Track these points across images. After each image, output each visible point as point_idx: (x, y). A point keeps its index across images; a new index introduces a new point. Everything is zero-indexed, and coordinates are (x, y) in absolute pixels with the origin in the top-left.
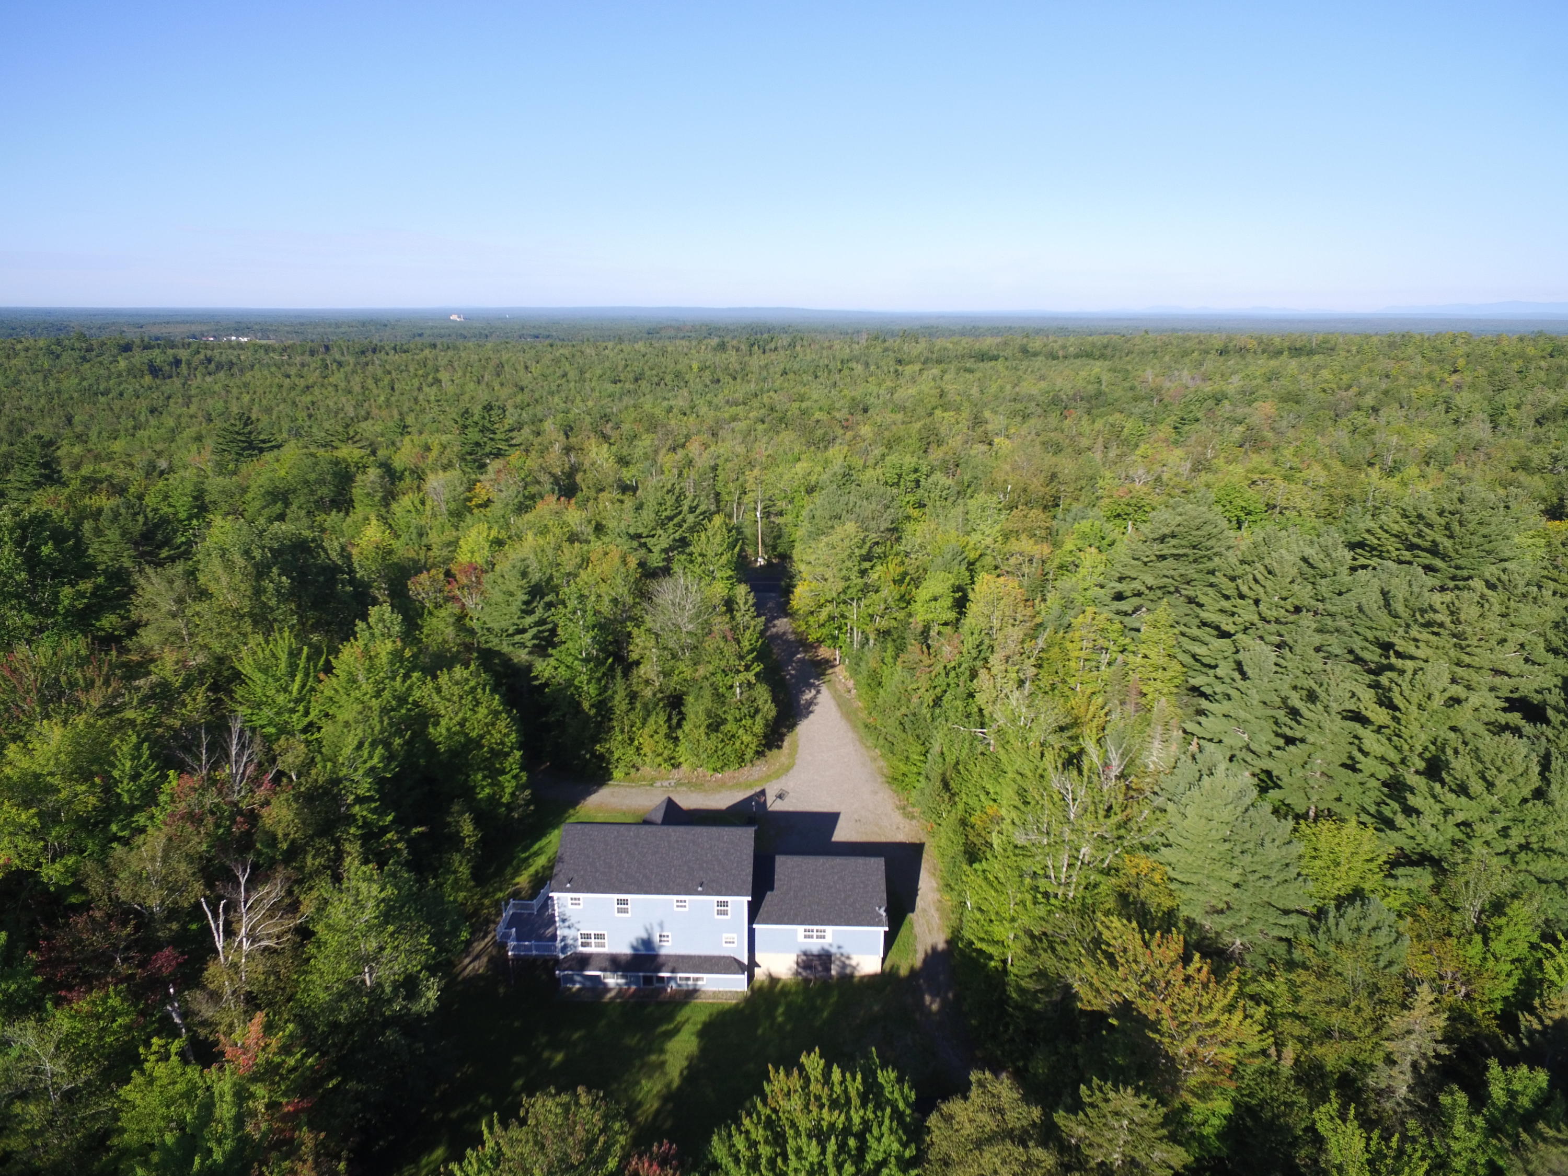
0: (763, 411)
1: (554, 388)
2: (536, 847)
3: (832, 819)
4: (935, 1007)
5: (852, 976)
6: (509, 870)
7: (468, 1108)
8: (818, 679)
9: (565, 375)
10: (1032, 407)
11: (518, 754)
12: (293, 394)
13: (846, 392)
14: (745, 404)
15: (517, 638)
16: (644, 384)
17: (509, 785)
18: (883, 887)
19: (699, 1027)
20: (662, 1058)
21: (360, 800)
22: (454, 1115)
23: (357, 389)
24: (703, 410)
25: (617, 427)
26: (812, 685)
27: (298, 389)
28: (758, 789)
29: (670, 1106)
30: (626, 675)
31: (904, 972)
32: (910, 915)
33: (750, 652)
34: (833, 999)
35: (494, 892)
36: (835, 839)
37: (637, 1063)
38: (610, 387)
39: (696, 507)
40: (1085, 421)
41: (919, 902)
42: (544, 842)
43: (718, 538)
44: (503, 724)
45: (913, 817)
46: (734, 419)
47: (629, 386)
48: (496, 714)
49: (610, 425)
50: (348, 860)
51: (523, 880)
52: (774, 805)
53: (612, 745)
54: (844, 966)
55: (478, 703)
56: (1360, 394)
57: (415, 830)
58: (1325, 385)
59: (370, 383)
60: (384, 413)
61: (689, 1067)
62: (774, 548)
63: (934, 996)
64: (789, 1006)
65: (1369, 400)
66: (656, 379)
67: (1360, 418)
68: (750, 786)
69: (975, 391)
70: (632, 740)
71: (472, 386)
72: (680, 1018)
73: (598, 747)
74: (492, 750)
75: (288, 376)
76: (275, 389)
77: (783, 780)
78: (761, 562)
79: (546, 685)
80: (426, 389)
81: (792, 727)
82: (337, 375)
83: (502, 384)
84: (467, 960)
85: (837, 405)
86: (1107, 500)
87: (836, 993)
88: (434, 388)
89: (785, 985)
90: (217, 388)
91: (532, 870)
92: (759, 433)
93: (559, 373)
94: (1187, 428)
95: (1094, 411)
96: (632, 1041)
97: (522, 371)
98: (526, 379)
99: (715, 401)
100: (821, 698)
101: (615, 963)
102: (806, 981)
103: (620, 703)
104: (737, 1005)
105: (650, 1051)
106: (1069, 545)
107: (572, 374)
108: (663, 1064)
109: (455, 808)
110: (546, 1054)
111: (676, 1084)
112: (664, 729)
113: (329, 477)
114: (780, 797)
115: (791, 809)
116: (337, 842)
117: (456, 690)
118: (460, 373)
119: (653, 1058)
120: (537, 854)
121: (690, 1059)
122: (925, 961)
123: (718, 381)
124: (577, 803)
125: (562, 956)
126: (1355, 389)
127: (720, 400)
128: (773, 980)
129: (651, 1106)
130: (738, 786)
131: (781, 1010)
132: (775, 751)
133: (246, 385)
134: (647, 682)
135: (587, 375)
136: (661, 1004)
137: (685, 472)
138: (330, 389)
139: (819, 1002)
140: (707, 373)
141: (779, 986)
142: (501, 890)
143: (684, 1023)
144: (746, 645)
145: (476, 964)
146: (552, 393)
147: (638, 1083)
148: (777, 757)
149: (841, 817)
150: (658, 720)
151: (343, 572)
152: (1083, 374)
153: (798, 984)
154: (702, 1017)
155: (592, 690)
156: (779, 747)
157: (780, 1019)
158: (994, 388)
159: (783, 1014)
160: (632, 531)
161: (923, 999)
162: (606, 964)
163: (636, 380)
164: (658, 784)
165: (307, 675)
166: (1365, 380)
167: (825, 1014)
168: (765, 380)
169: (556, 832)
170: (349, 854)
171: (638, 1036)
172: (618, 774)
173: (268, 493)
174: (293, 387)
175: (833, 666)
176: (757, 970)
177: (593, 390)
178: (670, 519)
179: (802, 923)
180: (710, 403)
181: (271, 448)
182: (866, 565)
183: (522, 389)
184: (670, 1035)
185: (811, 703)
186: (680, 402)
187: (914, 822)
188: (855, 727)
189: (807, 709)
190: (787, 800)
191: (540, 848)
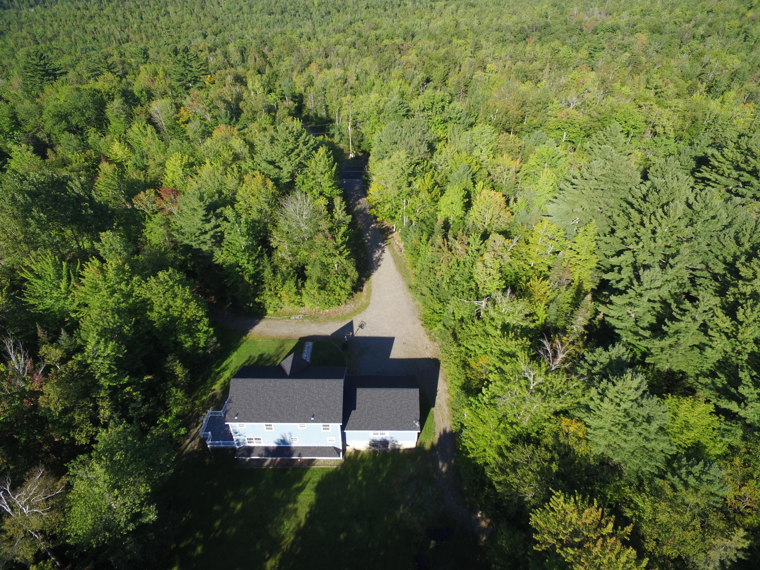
0: (355, 37)
1: (235, 18)
2: (224, 364)
3: (389, 342)
4: (444, 469)
5: (399, 449)
6: (209, 381)
7: (190, 541)
8: (383, 242)
9: (241, 9)
10: (509, 36)
11: (206, 320)
12: (83, 22)
13: (402, 22)
14: (344, 31)
15: (202, 238)
16: (286, 15)
17: (202, 339)
18: (418, 407)
19: (316, 485)
20: (295, 506)
21: (103, 375)
22: (182, 545)
23: (120, 18)
24: (320, 36)
25: (271, 50)
26: (380, 247)
27: (86, 18)
28: (348, 321)
29: (300, 538)
30: (270, 255)
31: (427, 446)
32: (432, 409)
33: (342, 245)
34: (389, 464)
35: (202, 396)
36: (391, 357)
37: (282, 510)
38: (267, 18)
39: (308, 141)
40: (538, 48)
41: (438, 400)
42: (229, 360)
43: (322, 163)
44: (193, 305)
45: (435, 340)
46: (338, 43)
47: (279, 17)
48: (187, 301)
49: (267, 48)
50: (102, 411)
51: (217, 387)
52: (359, 333)
53: (266, 297)
54: (394, 445)
55: (176, 296)
56: (695, 26)
57: (146, 378)
58: (676, 20)
59: (128, 14)
60: (137, 37)
62: (359, 147)
63: (444, 461)
64: (365, 469)
65: (701, 31)
66: (293, 12)
67: (694, 44)
68: (345, 319)
69: (475, 23)
70: (276, 294)
71: (187, 16)
72: (305, 479)
73: (257, 299)
74: (188, 320)
75: (79, 9)
76: (72, 18)
77: (363, 314)
78: (352, 156)
79: (223, 263)
80: (161, 18)
81: (368, 276)
82: (108, 9)
83: (205, 15)
84: (188, 441)
85: (397, 32)
86: (553, 119)
87: (390, 460)
88: (166, 17)
89: (363, 454)
90: (37, 17)
91: (222, 380)
92: (352, 55)
93: (238, 7)
94: (597, 54)
95: (543, 39)
96: (278, 494)
97: (216, 6)
98: (219, 12)
99: (327, 29)
100: (384, 255)
101: (268, 451)
102: (374, 452)
103: (267, 273)
104: (337, 468)
105: (288, 502)
106: (532, 161)
107: (246, 8)
108: (296, 510)
109: (170, 358)
110: (232, 504)
111: (302, 525)
112: (294, 290)
113: (90, 105)
114: (361, 326)
115: (367, 335)
116: (94, 400)
117: (160, 288)
118: (180, 8)
119: (290, 506)
120: (224, 370)
121: (311, 506)
122: (440, 439)
123: (329, 13)
125: (237, 447)
126: (693, 22)
127: (330, 28)
128: (357, 452)
129: (290, 538)
130: (338, 318)
131: (360, 472)
132: (359, 293)
133: (55, 15)
134: (283, 260)
135: (254, 9)
136: (295, 469)
137: (308, 88)
138: (105, 18)
139: (381, 466)
140: (323, 7)
141: (360, 456)
142: (205, 394)
143: (307, 482)
144: (339, 241)
145: (193, 443)
146: (234, 22)
147: (282, 523)
148: (361, 297)
149: (395, 341)
150: (290, 284)
151: (85, 201)
152: (538, 8)
153: (370, 453)
154: (317, 478)
155: (250, 267)
156: (361, 291)
157: (360, 478)
158: (486, 21)
159: (362, 474)
160: (269, 159)
161: (438, 464)
162: (263, 452)
163: (282, 12)
164: (293, 318)
165: (69, 279)
166: (700, 16)
167: (384, 474)
168: (356, 12)
169: (235, 353)
170: (103, 407)
171: (282, 491)
172: (270, 312)
173: (54, 116)
174: (82, 18)
175: (392, 233)
176: (347, 448)
177: (258, 20)
178: (293, 150)
179: (372, 429)
180: (324, 30)
181: (61, 74)
182: (411, 179)
183: (217, 19)
184: (300, 489)
185: (379, 259)
186: (307, 29)
187: (436, 344)
188: (404, 276)
189: (377, 264)
190: (365, 328)
191: (226, 366)
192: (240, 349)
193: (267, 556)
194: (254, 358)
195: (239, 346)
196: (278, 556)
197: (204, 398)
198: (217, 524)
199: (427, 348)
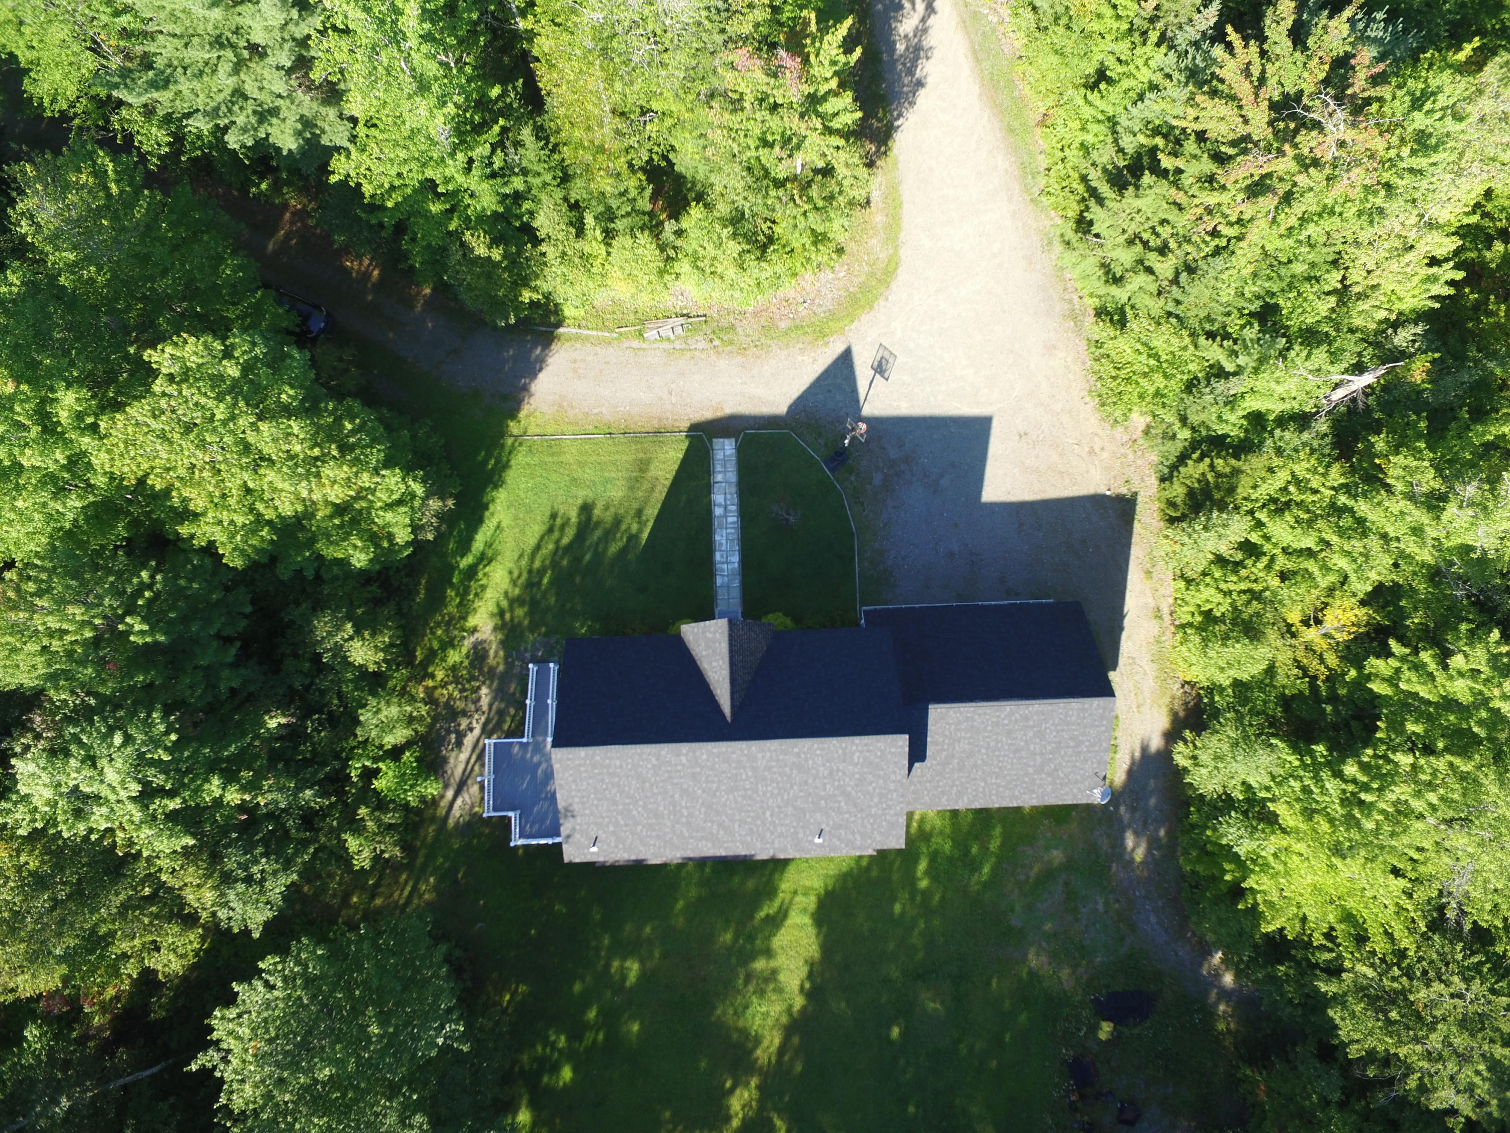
3: (974, 436)
19: (813, 904)
20: (773, 964)
28: (840, 349)
29: (796, 1040)
34: (994, 845)
36: (985, 495)
37: (740, 975)
41: (1126, 644)
52: (872, 397)
61: (810, 976)
63: (1139, 833)
64: (934, 857)
68: (822, 334)
77: (881, 310)
81: (886, 137)
87: (998, 831)
91: (490, 599)
96: (725, 937)
100: (934, 30)
105: (753, 957)
108: (774, 972)
110: (616, 965)
114: (881, 368)
115: (902, 409)
119: (760, 965)
120: (484, 559)
121: (811, 964)
124: (518, 409)
129: (772, 1039)
130: (799, 331)
131: (922, 866)
139: (975, 848)
147: (748, 1005)
149: (995, 425)
157: (924, 884)
159: (927, 873)
161: (1123, 839)
167: (986, 870)
171: (732, 929)
184: (776, 921)
185: (917, 52)
188: (1011, 131)
189: (911, 72)
190: (894, 375)
191: (489, 545)
192: (510, 476)
193: (728, 1084)
194: (566, 523)
195: (506, 466)
196: (754, 1082)
197: (454, 657)
198: (592, 1014)
199: (1092, 452)
